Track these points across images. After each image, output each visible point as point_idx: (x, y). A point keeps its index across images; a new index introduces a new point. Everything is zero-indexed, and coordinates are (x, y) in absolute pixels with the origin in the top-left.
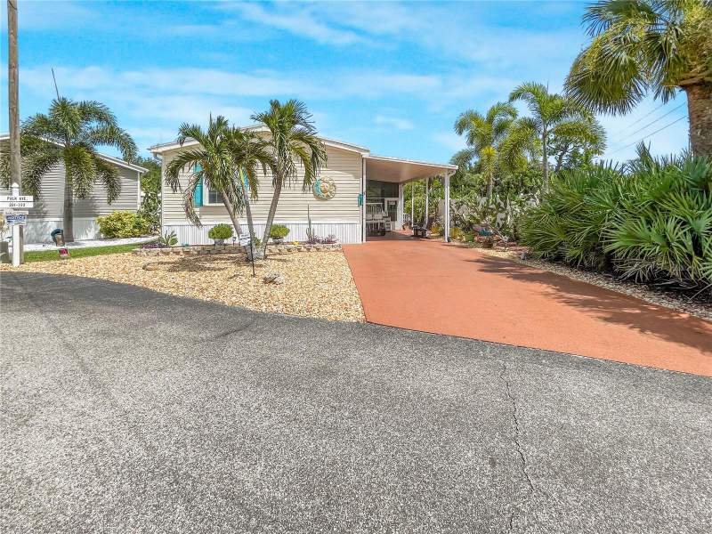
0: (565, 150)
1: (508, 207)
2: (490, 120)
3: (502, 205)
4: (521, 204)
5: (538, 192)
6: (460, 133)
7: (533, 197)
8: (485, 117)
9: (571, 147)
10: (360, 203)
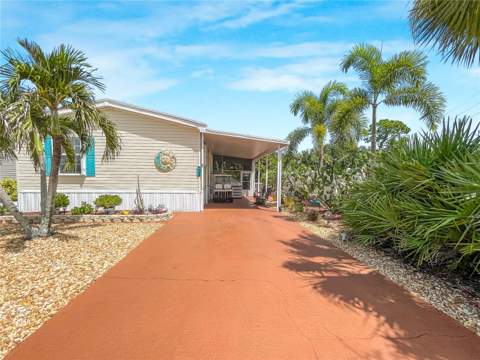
0: (385, 139)
1: (334, 182)
2: (324, 99)
3: (329, 178)
4: (347, 178)
5: (364, 167)
6: (295, 114)
7: (360, 171)
8: (319, 97)
9: (390, 136)
10: (199, 175)
